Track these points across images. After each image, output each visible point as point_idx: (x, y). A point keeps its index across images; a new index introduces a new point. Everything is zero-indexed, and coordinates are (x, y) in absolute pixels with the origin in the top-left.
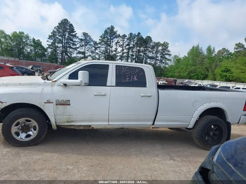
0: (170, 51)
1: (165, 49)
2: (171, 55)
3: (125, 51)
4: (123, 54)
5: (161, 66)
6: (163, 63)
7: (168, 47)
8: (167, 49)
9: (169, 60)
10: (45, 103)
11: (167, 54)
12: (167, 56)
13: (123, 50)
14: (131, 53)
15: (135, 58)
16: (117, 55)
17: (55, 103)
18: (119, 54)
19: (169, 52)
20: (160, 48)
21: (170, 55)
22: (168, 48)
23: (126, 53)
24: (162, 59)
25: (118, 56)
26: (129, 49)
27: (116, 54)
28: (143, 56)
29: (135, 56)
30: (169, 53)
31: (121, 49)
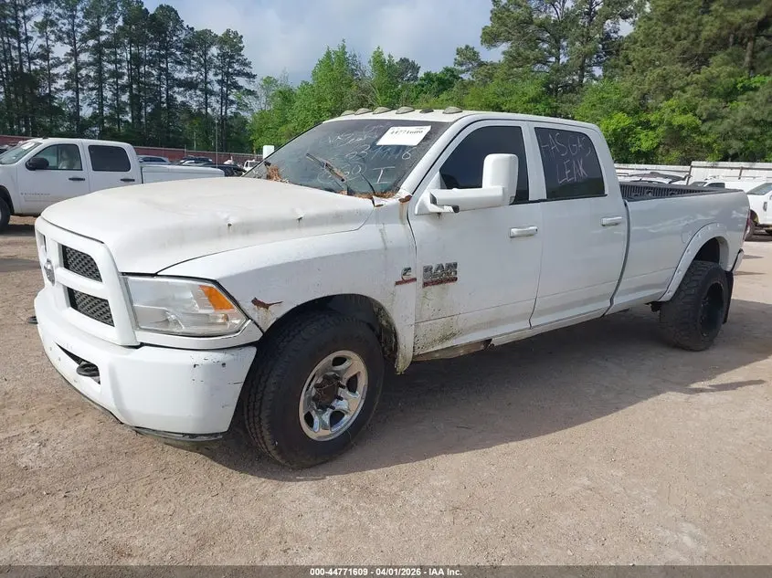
0: (250, 63)
1: (232, 57)
2: (254, 76)
3: (84, 57)
4: (78, 68)
5: (226, 113)
6: (232, 102)
7: (241, 49)
8: (240, 55)
9: (250, 93)
10: (397, 283)
11: (240, 74)
12: (241, 81)
13: (75, 54)
14: (112, 67)
15: (130, 86)
16: (54, 71)
17: (420, 280)
18: (60, 70)
19: (246, 65)
20: (214, 51)
21: (250, 76)
22: (242, 53)
23: (90, 64)
24: (225, 89)
25: (57, 75)
26: (98, 50)
27: (50, 67)
28: (159, 79)
29: (126, 77)
30: (247, 70)
31: (68, 49)
